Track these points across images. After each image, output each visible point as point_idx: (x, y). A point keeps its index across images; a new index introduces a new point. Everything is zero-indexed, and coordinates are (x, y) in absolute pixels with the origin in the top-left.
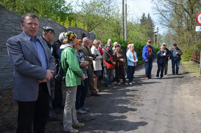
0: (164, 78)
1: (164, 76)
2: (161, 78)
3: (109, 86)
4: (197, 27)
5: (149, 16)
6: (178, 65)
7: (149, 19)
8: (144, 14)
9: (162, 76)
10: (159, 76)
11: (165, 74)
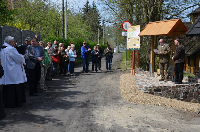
0: (98, 72)
1: (99, 71)
2: (96, 72)
3: (56, 76)
4: (122, 32)
5: (94, 5)
6: (111, 62)
7: (94, 8)
8: (88, 3)
9: (97, 70)
10: (94, 71)
11: (99, 70)
